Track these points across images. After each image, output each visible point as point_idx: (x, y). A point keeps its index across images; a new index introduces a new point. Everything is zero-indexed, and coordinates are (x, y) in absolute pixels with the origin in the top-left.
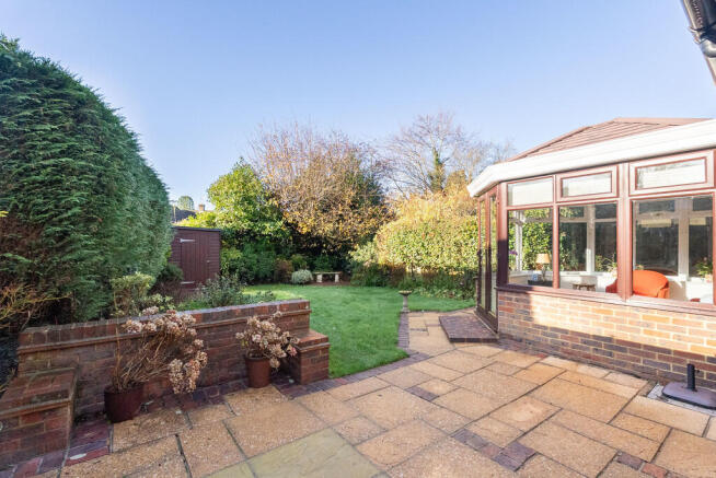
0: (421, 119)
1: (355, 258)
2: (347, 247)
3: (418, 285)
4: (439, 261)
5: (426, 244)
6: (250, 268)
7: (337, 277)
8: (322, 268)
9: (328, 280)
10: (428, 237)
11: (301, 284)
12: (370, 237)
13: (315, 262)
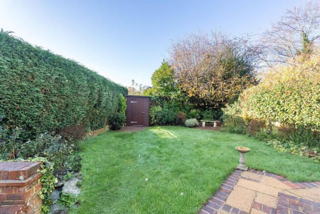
0: (290, 12)
1: (226, 113)
2: (222, 105)
3: (273, 137)
4: (297, 118)
5: (281, 101)
6: (164, 116)
7: (215, 124)
8: (208, 118)
9: (209, 125)
10: (284, 96)
11: (190, 127)
12: (236, 98)
13: (203, 115)
